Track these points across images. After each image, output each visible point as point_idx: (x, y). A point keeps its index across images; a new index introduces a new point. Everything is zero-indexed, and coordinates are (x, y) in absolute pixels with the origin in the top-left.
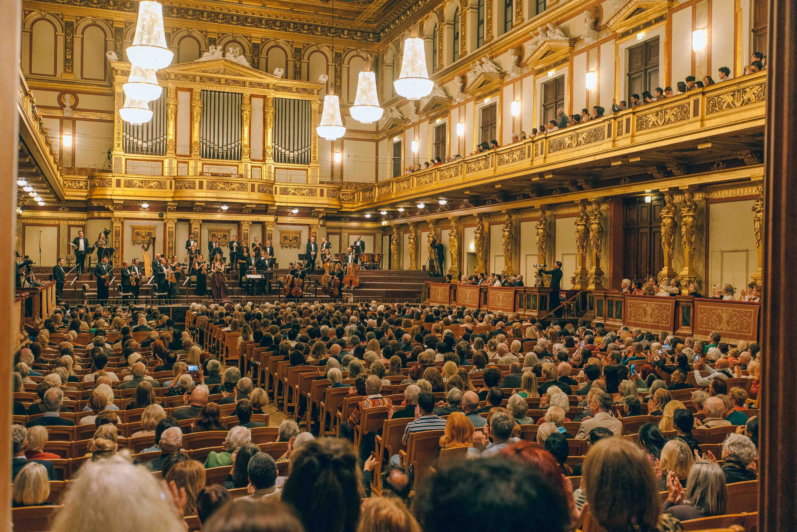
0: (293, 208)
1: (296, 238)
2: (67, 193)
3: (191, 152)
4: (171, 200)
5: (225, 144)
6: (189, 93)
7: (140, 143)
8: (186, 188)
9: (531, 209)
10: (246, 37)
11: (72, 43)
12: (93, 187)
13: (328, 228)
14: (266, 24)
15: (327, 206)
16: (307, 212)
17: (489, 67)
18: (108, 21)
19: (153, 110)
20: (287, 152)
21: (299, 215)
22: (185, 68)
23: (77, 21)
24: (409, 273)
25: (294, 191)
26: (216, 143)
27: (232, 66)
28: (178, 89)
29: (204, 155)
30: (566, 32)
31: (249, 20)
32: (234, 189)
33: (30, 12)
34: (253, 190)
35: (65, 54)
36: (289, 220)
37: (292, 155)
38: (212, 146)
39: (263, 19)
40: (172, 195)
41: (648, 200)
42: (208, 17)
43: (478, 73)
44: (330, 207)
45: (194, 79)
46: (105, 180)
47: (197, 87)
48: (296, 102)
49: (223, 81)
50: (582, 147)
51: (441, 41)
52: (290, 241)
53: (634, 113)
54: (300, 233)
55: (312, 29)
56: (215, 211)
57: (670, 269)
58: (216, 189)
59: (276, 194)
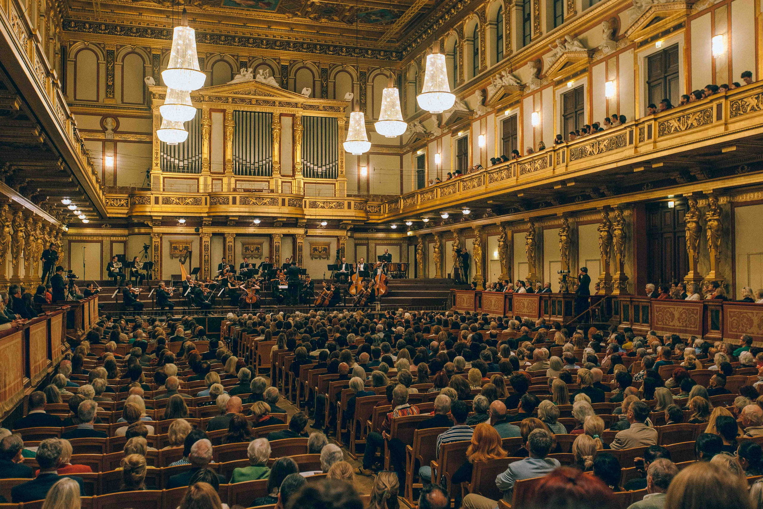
0: (322, 220)
1: (325, 249)
2: (109, 211)
3: (224, 169)
4: (206, 215)
5: (257, 161)
6: (222, 114)
7: (177, 162)
8: (220, 204)
9: (554, 217)
10: (275, 59)
11: (113, 70)
12: (133, 204)
13: (355, 239)
14: (294, 47)
15: (354, 218)
16: (335, 224)
17: (509, 80)
18: (146, 48)
19: (188, 131)
20: (316, 168)
21: (327, 227)
22: (219, 90)
23: (117, 49)
24: (435, 281)
25: (322, 205)
26: (248, 161)
27: (263, 87)
28: (212, 110)
29: (237, 172)
30: (584, 43)
31: (278, 43)
32: (265, 204)
33: (75, 42)
34: (283, 204)
35: (107, 80)
36: (318, 232)
37: (320, 170)
38: (244, 163)
39: (291, 42)
40: (207, 210)
41: (671, 205)
42: (239, 42)
43: (499, 86)
44: (358, 219)
45: (226, 100)
46: (144, 197)
47: (230, 108)
48: (324, 119)
49: (254, 102)
50: (604, 154)
51: (461, 57)
52: (320, 252)
53: (655, 119)
54: (329, 245)
55: (337, 49)
56: (248, 225)
57: (696, 273)
58: (249, 204)
59: (305, 207)
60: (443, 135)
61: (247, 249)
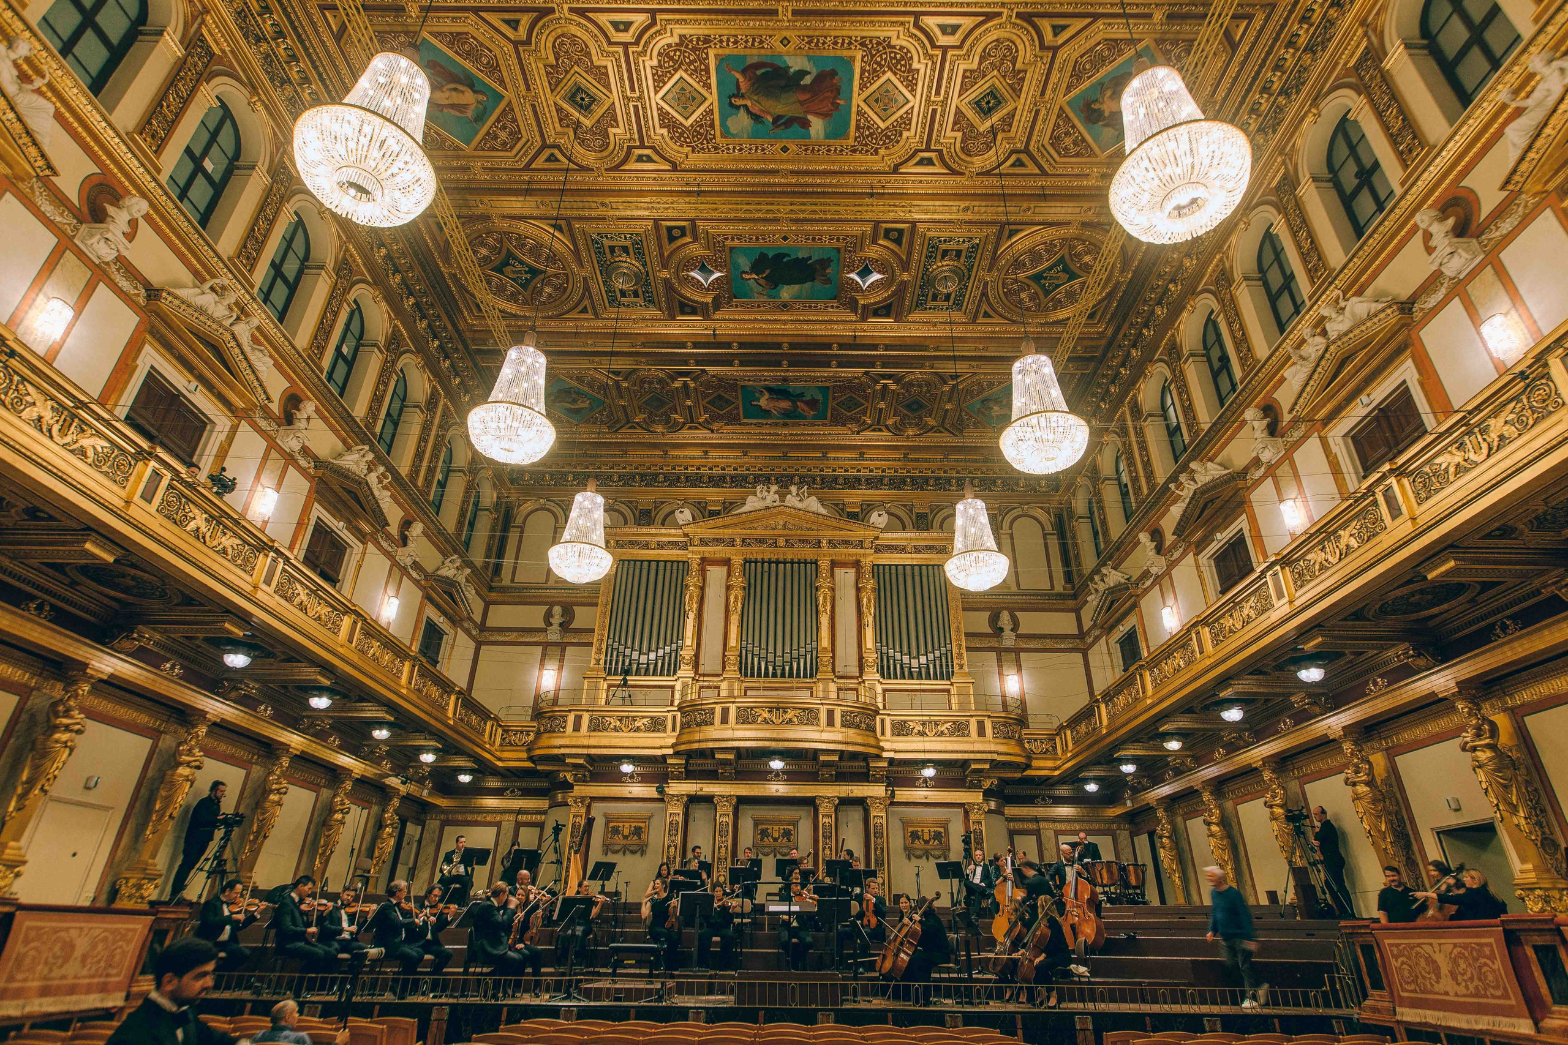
0: (924, 763)
1: (937, 836)
3: (724, 667)
4: (670, 751)
5: (787, 649)
6: (725, 569)
7: (636, 655)
8: (698, 725)
10: (837, 505)
12: (538, 734)
13: (1009, 820)
15: (995, 757)
17: (1350, 313)
20: (906, 659)
21: (940, 783)
22: (717, 524)
25: (919, 728)
26: (771, 649)
28: (704, 561)
29: (747, 672)
31: (841, 480)
32: (790, 721)
33: (526, 501)
36: (919, 794)
37: (915, 663)
38: (763, 654)
39: (863, 476)
40: (674, 742)
44: (1004, 759)
45: (732, 543)
46: (555, 718)
47: (738, 556)
48: (916, 569)
49: (781, 543)
52: (927, 842)
54: (945, 825)
55: (941, 483)
56: (765, 775)
58: (754, 722)
59: (883, 734)
60: (1172, 565)
61: (764, 834)
